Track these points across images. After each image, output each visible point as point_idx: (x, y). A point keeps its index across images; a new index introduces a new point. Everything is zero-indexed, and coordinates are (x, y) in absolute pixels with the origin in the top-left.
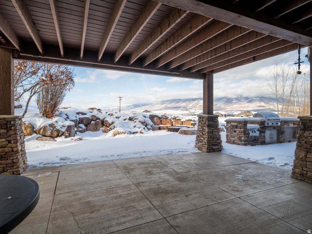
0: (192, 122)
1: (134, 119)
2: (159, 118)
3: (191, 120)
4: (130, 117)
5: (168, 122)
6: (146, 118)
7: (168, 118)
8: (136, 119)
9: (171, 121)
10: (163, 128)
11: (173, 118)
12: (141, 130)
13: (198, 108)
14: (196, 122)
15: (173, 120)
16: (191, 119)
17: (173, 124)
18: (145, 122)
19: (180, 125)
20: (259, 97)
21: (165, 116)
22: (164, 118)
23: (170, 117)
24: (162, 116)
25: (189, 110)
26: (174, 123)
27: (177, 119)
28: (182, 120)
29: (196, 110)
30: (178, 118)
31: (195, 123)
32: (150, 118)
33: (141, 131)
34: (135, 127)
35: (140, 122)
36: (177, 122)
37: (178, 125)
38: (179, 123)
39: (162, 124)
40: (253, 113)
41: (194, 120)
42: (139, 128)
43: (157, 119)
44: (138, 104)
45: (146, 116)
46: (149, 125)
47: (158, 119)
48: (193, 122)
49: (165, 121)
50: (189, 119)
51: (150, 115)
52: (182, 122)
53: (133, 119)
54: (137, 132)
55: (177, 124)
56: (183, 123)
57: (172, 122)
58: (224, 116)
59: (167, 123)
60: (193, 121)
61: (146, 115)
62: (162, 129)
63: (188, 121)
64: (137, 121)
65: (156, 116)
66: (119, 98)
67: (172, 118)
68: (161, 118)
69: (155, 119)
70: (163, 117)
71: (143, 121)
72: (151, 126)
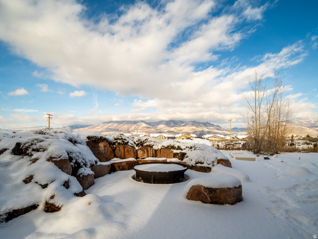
0: (175, 151)
1: (33, 150)
2: (110, 143)
3: (173, 147)
4: (18, 144)
5: (128, 152)
6: (78, 145)
7: (128, 142)
8: (37, 150)
9: (134, 150)
10: (119, 167)
11: (137, 143)
12: (52, 197)
13: (140, 131)
14: (184, 151)
15: (137, 148)
16: (172, 144)
17: (139, 156)
18: (71, 159)
19: (153, 157)
20: (192, 122)
21: (122, 139)
22: (119, 144)
23: (131, 142)
24: (115, 139)
25: (131, 132)
26: (140, 153)
27: (145, 144)
28: (155, 147)
29: (138, 133)
30: (148, 143)
31: (181, 153)
32: (88, 144)
33: (52, 201)
34: (28, 180)
35: (50, 159)
36: (145, 151)
37: (148, 157)
38: (149, 152)
39: (115, 156)
40: (192, 136)
41: (178, 146)
42: (45, 186)
43: (105, 146)
44: (76, 125)
45: (79, 140)
46: (85, 165)
47: (108, 146)
48: (179, 151)
49: (123, 151)
50: (168, 145)
51: (88, 138)
52: (156, 151)
53: (30, 151)
54: (34, 207)
55: (146, 155)
56: (158, 153)
57: (137, 151)
58: (167, 138)
59: (126, 153)
60: (177, 149)
61: (78, 137)
62: (117, 168)
63: (166, 148)
64: (43, 156)
65: (102, 139)
66: (48, 116)
67: (135, 143)
68: (114, 144)
69: (101, 145)
70: (119, 141)
71: (65, 156)
72: (92, 167)
